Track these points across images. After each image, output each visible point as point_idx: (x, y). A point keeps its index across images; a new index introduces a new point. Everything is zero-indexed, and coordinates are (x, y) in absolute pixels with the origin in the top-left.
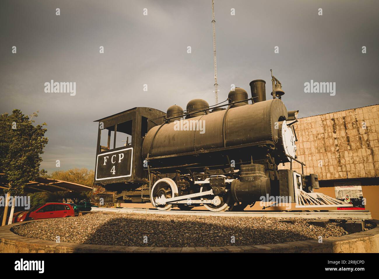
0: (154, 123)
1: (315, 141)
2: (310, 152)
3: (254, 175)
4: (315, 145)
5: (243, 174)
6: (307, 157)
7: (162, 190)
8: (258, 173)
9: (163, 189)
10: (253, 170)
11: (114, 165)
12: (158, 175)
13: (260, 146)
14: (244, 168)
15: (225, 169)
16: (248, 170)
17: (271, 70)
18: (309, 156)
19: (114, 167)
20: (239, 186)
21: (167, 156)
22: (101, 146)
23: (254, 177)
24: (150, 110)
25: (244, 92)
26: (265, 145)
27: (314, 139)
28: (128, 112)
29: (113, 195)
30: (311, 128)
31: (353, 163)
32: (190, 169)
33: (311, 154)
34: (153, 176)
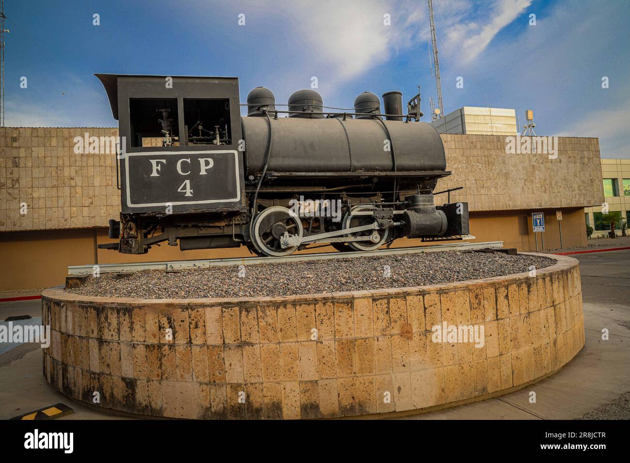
3: (433, 206)
5: (421, 204)
7: (279, 224)
9: (281, 223)
19: (188, 182)
20: (419, 218)
23: (433, 209)
28: (216, 82)
29: (137, 238)
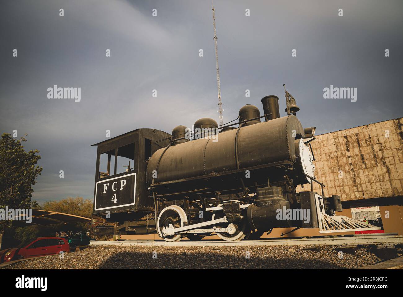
0: (158, 145)
1: (327, 160)
2: (323, 172)
3: (273, 198)
4: (328, 165)
5: (260, 198)
6: (321, 177)
7: (169, 219)
8: (276, 196)
9: (171, 218)
10: (271, 193)
11: (115, 192)
12: (165, 202)
13: (277, 167)
14: (261, 192)
15: (238, 194)
16: (265, 194)
17: (284, 85)
18: (322, 177)
19: (115, 195)
20: (256, 212)
21: (175, 181)
22: (100, 172)
23: (272, 201)
24: (153, 131)
25: (256, 109)
26: (283, 166)
27: (327, 158)
28: (130, 134)
29: (114, 226)
30: (322, 146)
31: (369, 182)
32: (200, 194)
33: (324, 174)
34: (159, 203)
